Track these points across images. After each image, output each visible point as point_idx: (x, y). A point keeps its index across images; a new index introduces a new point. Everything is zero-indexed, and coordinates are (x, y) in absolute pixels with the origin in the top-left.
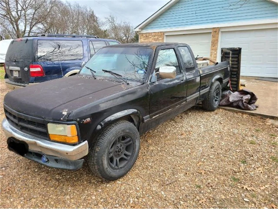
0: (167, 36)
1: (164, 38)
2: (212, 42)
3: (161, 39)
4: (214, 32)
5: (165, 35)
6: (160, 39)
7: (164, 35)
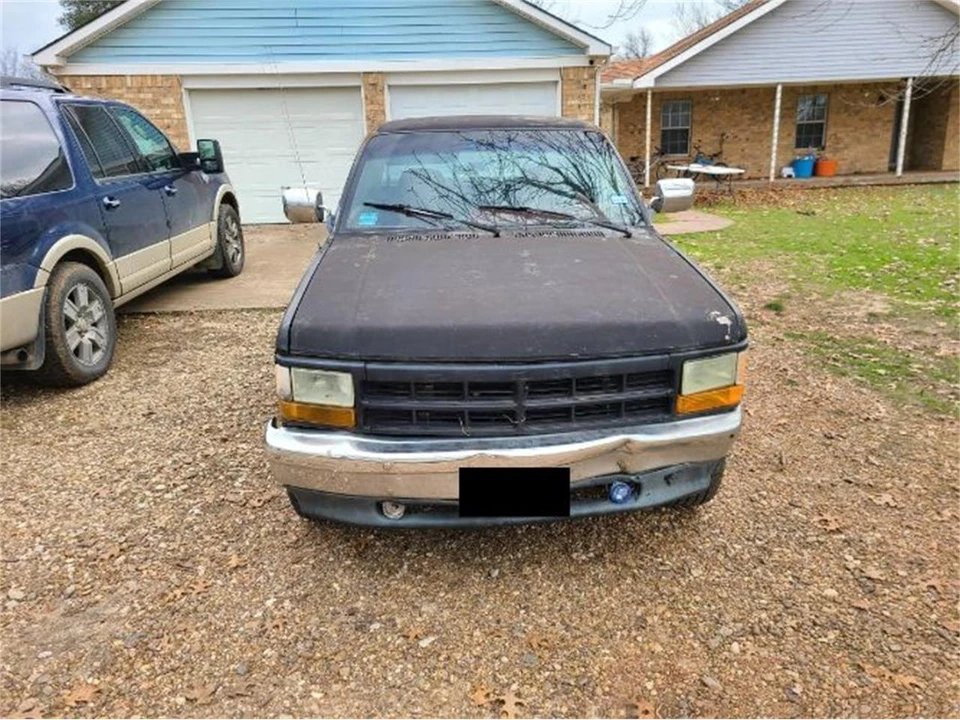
0: (190, 91)
1: (181, 99)
2: (368, 119)
3: (171, 101)
4: (371, 88)
5: (186, 89)
6: (165, 101)
7: (180, 85)
